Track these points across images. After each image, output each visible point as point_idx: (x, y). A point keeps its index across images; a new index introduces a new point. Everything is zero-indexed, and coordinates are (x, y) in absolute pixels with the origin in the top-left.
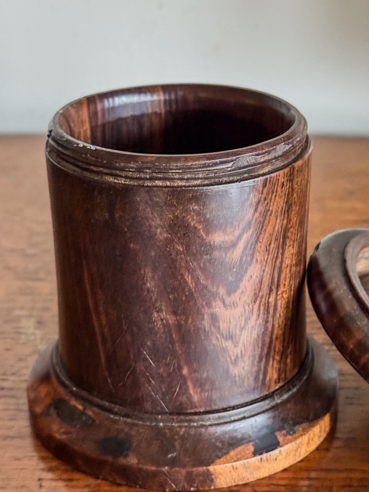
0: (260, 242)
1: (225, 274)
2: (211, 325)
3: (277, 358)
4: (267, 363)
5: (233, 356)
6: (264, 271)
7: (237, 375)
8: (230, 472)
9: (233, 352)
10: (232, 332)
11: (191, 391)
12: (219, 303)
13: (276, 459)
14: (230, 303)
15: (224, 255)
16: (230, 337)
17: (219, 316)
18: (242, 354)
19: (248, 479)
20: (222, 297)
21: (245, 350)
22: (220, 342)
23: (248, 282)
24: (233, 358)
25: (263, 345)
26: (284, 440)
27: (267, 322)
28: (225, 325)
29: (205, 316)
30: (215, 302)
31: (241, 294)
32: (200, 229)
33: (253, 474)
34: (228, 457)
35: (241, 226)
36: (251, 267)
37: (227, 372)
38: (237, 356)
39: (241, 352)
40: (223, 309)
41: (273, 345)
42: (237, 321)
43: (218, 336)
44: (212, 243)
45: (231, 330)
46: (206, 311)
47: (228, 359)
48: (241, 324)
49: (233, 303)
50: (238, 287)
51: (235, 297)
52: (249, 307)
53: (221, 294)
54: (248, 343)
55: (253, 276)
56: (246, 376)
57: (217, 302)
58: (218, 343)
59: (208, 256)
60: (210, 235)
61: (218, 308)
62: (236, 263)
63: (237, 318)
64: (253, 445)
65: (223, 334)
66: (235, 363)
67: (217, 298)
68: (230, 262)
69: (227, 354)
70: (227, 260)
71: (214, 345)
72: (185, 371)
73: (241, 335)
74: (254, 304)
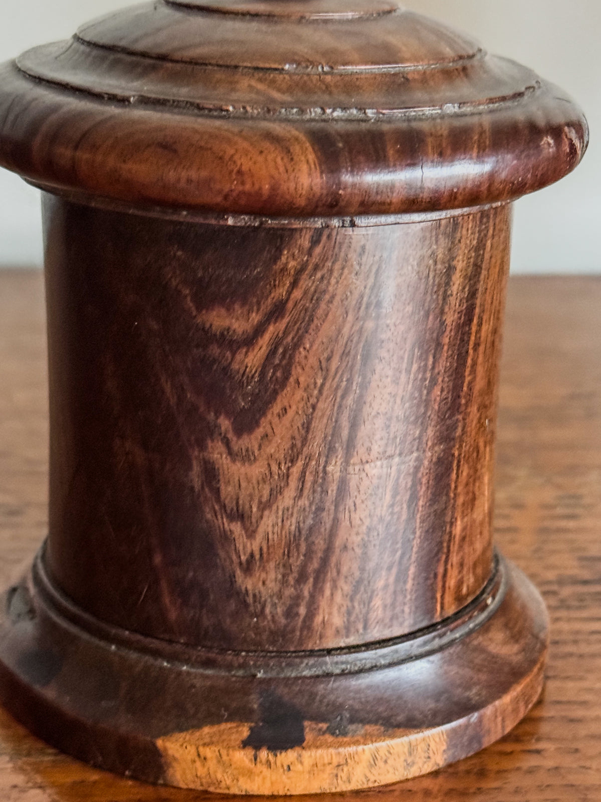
0: (305, 348)
1: (233, 392)
2: (205, 484)
5: (245, 554)
7: (250, 592)
8: (194, 762)
9: (244, 547)
10: (243, 508)
11: (167, 600)
12: (220, 446)
13: (289, 767)
14: (240, 450)
15: (228, 354)
16: (239, 515)
17: (218, 469)
18: (261, 555)
19: (228, 788)
20: (225, 434)
21: (268, 548)
22: (220, 521)
23: (277, 418)
24: (243, 558)
26: (315, 739)
28: (230, 489)
29: (195, 463)
30: (213, 441)
31: (262, 438)
32: (186, 296)
33: (238, 780)
34: (197, 734)
35: (263, 307)
36: (285, 391)
37: (231, 581)
38: (252, 555)
39: (261, 549)
40: (226, 458)
42: (254, 488)
43: (217, 507)
44: (207, 326)
45: (241, 502)
46: (196, 453)
47: (234, 557)
48: (261, 496)
49: (247, 450)
50: (257, 424)
51: (250, 441)
52: (280, 468)
53: (223, 428)
54: (276, 536)
55: (288, 410)
56: (269, 600)
57: (215, 441)
58: (215, 521)
59: (201, 350)
60: (204, 312)
61: (218, 453)
62: (253, 377)
63: (254, 481)
64: (251, 729)
65: (225, 506)
66: (248, 568)
67: (215, 435)
68: (241, 372)
69: (233, 547)
70: (235, 366)
71: (207, 521)
72: (158, 559)
73: (262, 517)
74: (290, 465)
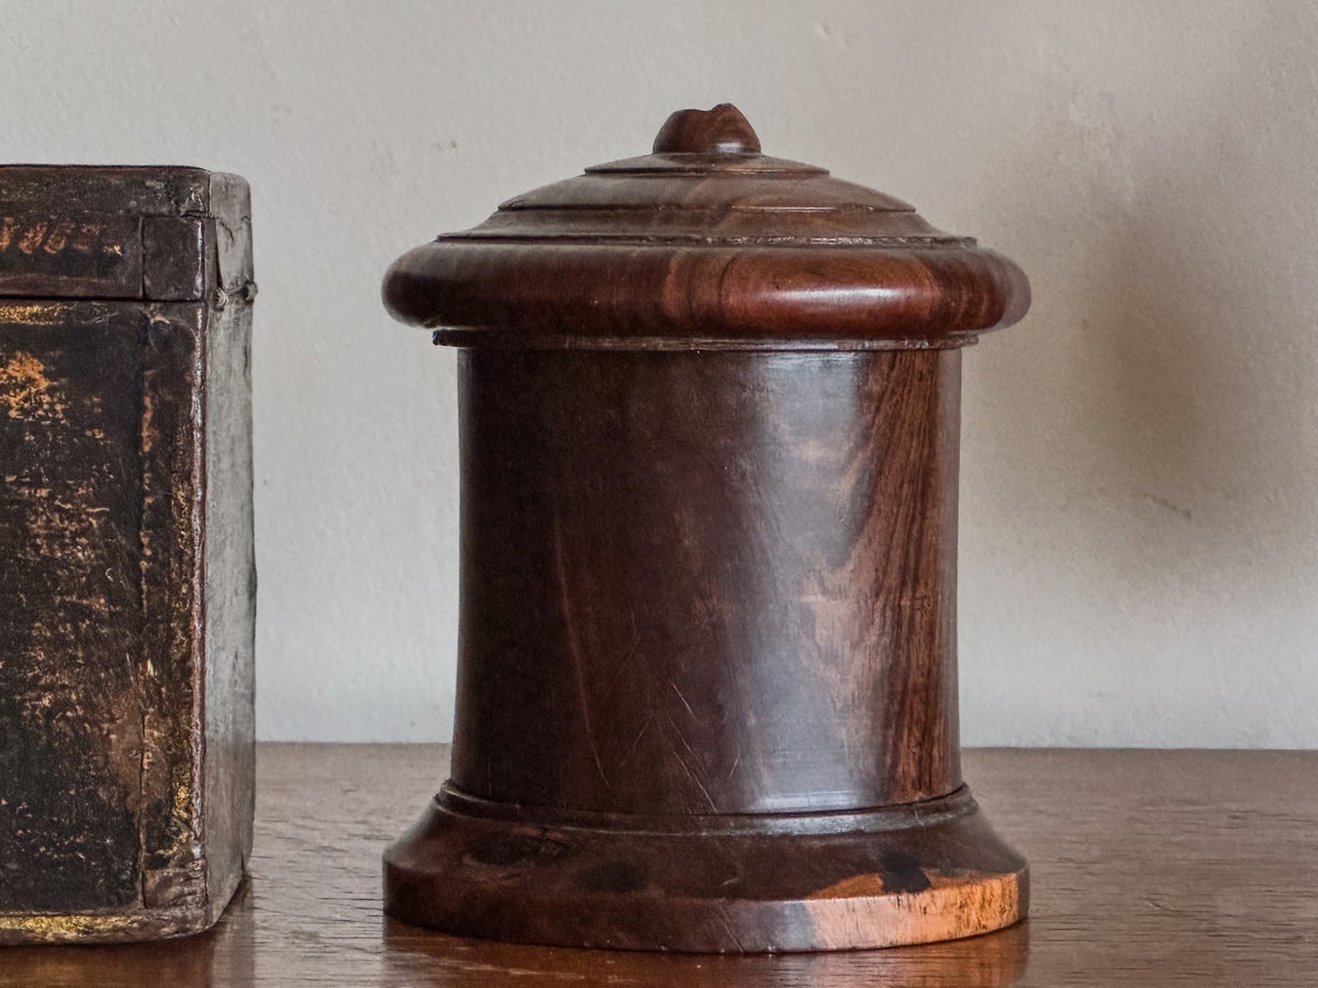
0: (885, 476)
2: (801, 629)
3: (916, 733)
4: (898, 735)
6: (892, 537)
8: (842, 916)
10: (837, 650)
12: (815, 585)
13: (925, 910)
14: (833, 587)
16: (834, 659)
19: (875, 941)
20: (820, 572)
22: (816, 666)
23: (864, 550)
24: (838, 705)
25: (892, 693)
26: (937, 881)
27: (897, 646)
28: (824, 630)
29: (790, 609)
31: (852, 572)
34: (838, 888)
35: (853, 434)
36: (871, 520)
38: (846, 701)
39: (853, 694)
41: (908, 702)
42: (845, 628)
43: (813, 654)
45: (835, 645)
48: (853, 635)
49: (840, 587)
50: (849, 557)
51: (842, 577)
52: (866, 602)
55: (873, 540)
57: (811, 582)
58: (811, 666)
61: (813, 595)
63: (846, 621)
64: (881, 878)
65: (820, 649)
71: (804, 668)
74: (875, 599)
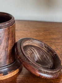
3: (8, 59)
27: (6, 53)
